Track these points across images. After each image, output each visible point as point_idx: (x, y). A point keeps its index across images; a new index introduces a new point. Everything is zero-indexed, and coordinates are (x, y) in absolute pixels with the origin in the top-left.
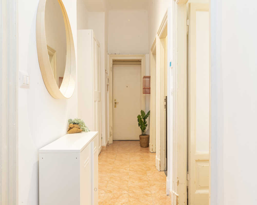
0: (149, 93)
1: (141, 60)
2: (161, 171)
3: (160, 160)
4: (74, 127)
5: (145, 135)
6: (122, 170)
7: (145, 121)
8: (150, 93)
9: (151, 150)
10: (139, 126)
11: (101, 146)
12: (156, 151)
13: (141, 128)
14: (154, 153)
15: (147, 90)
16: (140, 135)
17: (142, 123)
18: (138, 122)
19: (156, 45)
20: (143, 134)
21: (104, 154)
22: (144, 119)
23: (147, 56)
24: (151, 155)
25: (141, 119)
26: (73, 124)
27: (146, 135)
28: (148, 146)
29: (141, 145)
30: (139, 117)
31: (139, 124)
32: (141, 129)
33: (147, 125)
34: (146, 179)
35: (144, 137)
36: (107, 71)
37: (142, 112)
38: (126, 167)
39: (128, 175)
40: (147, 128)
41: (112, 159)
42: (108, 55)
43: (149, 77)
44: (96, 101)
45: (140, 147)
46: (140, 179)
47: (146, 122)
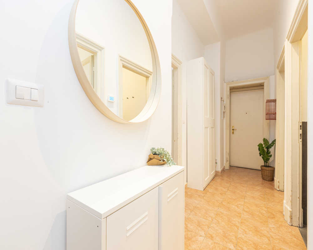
0: (274, 118)
1: (263, 83)
2: (292, 225)
3: (291, 210)
4: (154, 158)
5: (269, 167)
6: (234, 207)
7: (268, 151)
8: (276, 119)
9: (276, 187)
10: (260, 156)
11: (214, 171)
12: (284, 190)
13: (263, 158)
14: (282, 191)
15: (271, 116)
16: (262, 166)
17: (264, 153)
18: (259, 151)
19: (284, 57)
20: (266, 165)
21: (218, 180)
22: (268, 148)
23: (272, 78)
24: (277, 194)
25: (263, 147)
26: (154, 154)
27: (271, 167)
28: (272, 180)
29: (262, 177)
30: (260, 146)
31: (260, 153)
32: (264, 160)
33: (271, 155)
34: (266, 232)
35: (267, 168)
36: (223, 99)
37: (265, 140)
38: (240, 204)
39: (240, 217)
40: (271, 159)
41: (224, 188)
42: (225, 83)
43: (275, 101)
44: (207, 127)
45: (262, 179)
46: (257, 231)
47: (270, 152)
